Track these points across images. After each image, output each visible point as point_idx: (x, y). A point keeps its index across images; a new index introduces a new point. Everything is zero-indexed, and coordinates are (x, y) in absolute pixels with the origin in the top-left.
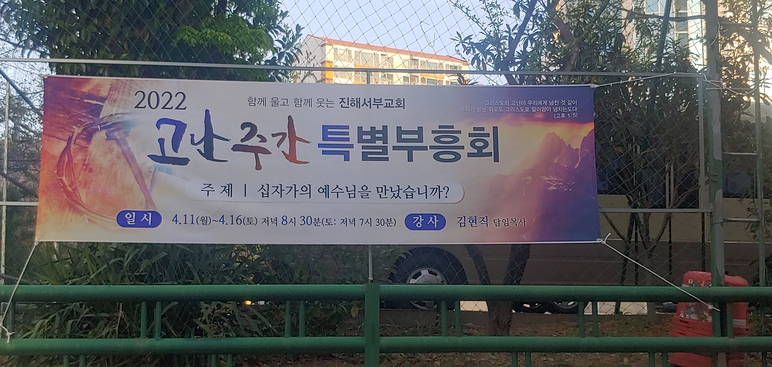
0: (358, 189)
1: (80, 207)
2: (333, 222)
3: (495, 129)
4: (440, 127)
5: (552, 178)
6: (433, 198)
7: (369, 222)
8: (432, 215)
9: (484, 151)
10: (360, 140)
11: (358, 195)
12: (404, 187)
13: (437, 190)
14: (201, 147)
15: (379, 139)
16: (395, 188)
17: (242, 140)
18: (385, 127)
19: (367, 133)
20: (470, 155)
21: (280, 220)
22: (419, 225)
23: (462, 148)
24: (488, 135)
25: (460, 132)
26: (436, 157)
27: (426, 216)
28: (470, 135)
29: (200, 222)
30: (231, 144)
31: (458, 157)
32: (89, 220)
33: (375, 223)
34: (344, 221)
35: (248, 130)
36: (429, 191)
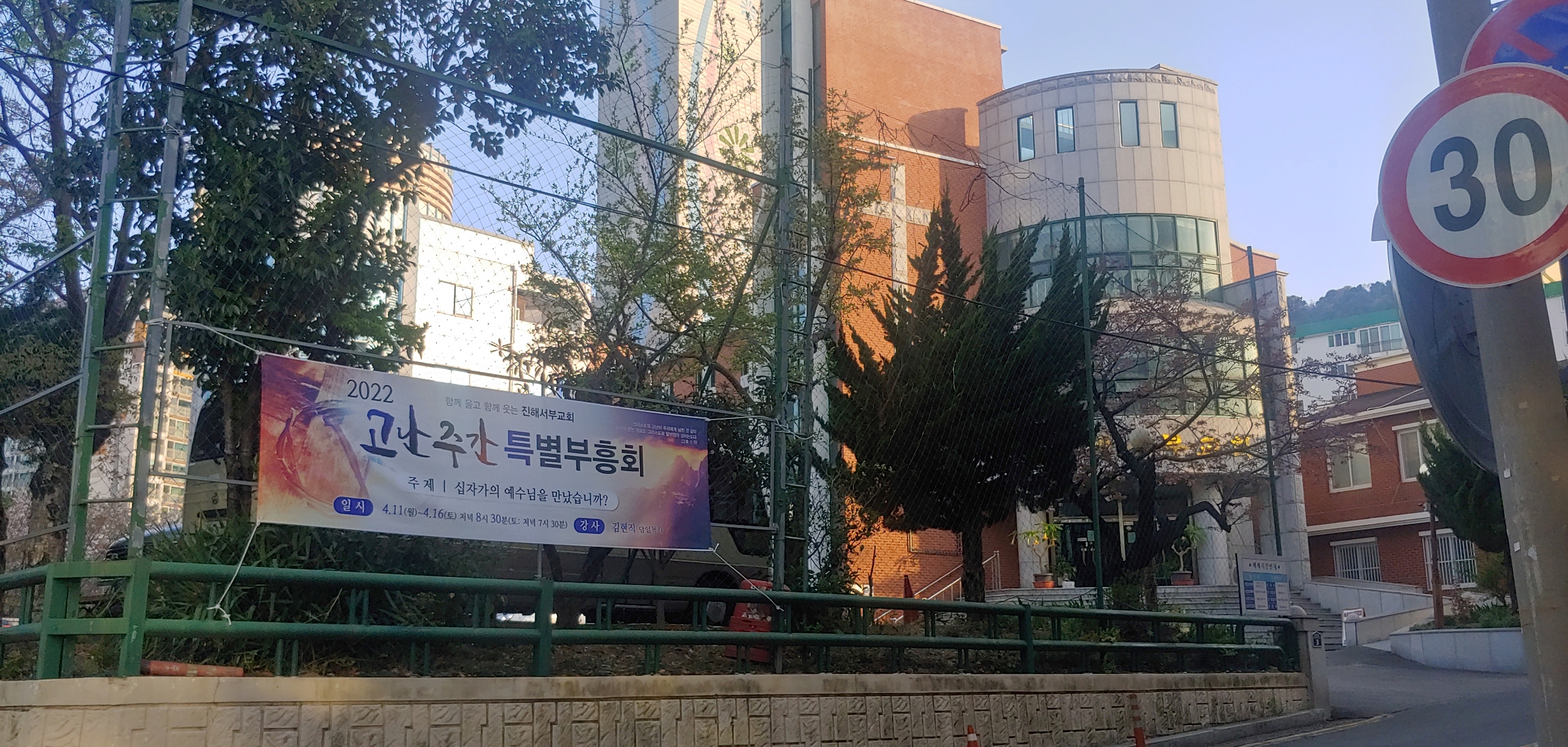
0: (537, 492)
1: (299, 490)
2: (517, 521)
3: (641, 447)
4: (601, 442)
5: (679, 494)
6: (595, 505)
7: (546, 523)
8: (595, 520)
9: (633, 466)
10: (539, 448)
11: (537, 497)
12: (573, 493)
13: (598, 497)
14: (407, 441)
15: (554, 447)
16: (567, 494)
17: (442, 438)
18: (558, 437)
19: (544, 441)
20: (623, 469)
21: (475, 517)
22: (585, 528)
23: (617, 462)
24: (635, 453)
25: (615, 448)
26: (598, 468)
27: (590, 521)
28: (623, 451)
29: (407, 514)
30: (431, 441)
31: (614, 470)
32: (308, 504)
33: (550, 524)
34: (526, 521)
35: (446, 428)
36: (593, 498)
